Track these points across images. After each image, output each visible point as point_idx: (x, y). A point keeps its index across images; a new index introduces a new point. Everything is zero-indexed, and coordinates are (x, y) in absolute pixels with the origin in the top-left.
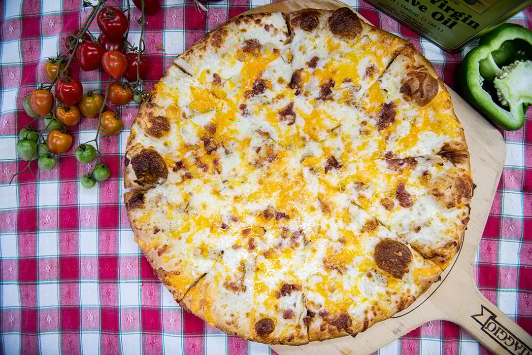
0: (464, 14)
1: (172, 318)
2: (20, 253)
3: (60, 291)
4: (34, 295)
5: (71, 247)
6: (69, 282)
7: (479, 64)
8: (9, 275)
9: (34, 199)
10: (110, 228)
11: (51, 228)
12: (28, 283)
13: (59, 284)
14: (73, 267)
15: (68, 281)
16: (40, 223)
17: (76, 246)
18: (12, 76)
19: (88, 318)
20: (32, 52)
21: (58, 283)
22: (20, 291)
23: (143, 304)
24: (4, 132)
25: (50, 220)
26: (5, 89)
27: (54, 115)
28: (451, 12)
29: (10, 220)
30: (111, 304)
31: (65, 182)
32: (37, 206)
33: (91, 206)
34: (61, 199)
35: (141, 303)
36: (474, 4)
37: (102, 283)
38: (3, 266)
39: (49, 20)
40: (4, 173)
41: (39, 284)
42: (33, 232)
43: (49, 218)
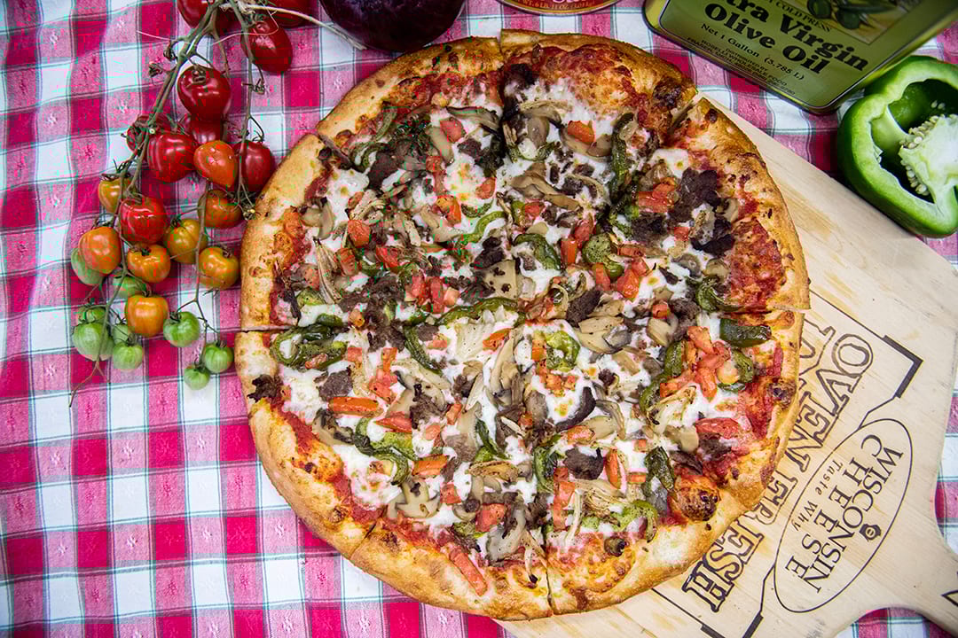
0: (841, 46)
1: (363, 620)
2: (79, 518)
3: (155, 584)
5: (173, 501)
6: (171, 566)
7: (870, 126)
8: (60, 560)
9: (101, 417)
10: (241, 462)
11: (134, 468)
12: (96, 572)
13: (152, 571)
14: (176, 537)
16: (114, 460)
17: (182, 498)
18: (55, 201)
19: (208, 629)
20: (90, 158)
21: (150, 568)
23: (308, 597)
24: (45, 300)
25: (132, 454)
26: (45, 224)
28: (817, 45)
29: (59, 459)
30: (251, 602)
31: (157, 384)
32: (107, 430)
33: (206, 424)
34: (151, 414)
35: (306, 596)
36: (858, 27)
37: (232, 562)
38: (49, 543)
39: (120, 102)
40: (47, 375)
41: (115, 572)
42: (101, 478)
43: (131, 451)
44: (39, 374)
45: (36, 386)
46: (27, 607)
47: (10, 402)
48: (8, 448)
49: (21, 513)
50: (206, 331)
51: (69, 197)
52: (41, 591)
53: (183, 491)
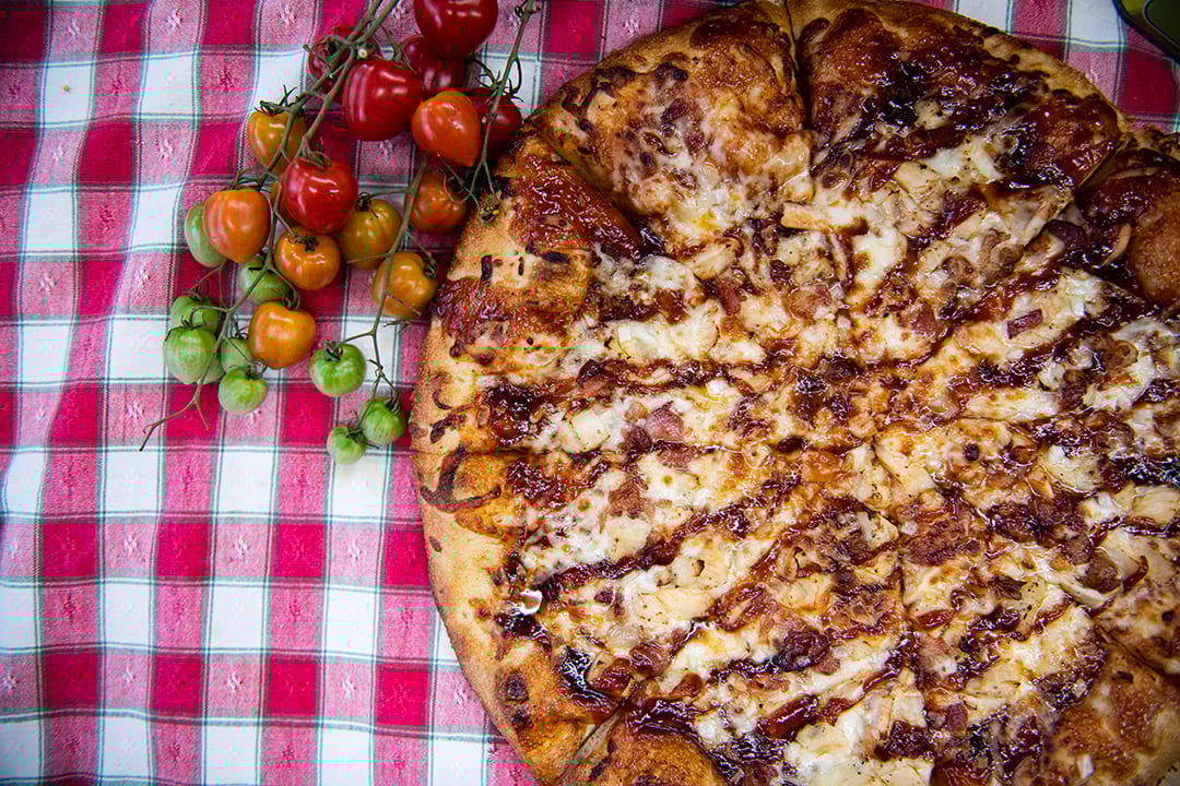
2: (158, 635)
4: (192, 753)
5: (301, 630)
6: (290, 725)
8: (124, 693)
9: (205, 492)
10: (412, 588)
11: (248, 574)
12: (177, 718)
13: (261, 728)
14: (302, 685)
15: (288, 720)
16: (218, 558)
17: (315, 626)
18: (166, 149)
20: (226, 89)
21: (258, 724)
22: (153, 738)
24: (139, 302)
25: (247, 552)
26: (146, 183)
27: (268, 260)
29: (135, 544)
31: (295, 452)
32: (212, 513)
33: (364, 523)
37: (383, 734)
38: (109, 665)
39: (283, 6)
40: (128, 416)
41: (206, 723)
42: (197, 583)
43: (245, 547)
44: (118, 413)
45: (111, 433)
46: (69, 753)
47: (70, 452)
48: (61, 521)
49: (71, 617)
50: (378, 381)
51: (187, 146)
52: (92, 732)
53: (320, 619)
